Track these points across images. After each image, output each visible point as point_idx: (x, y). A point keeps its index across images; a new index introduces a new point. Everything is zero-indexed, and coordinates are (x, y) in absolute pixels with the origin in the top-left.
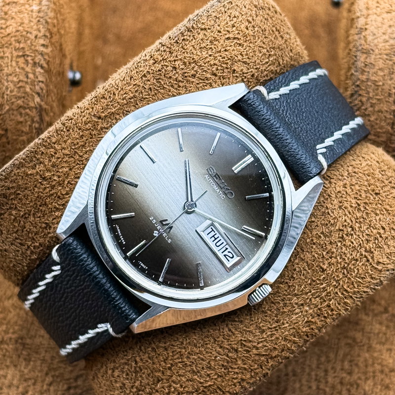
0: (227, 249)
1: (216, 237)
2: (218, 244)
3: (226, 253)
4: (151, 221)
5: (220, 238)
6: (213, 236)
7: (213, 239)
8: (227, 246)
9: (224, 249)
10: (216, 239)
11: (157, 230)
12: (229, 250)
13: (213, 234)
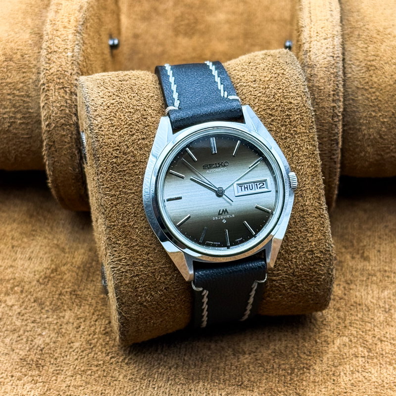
0: (257, 184)
1: (246, 187)
2: (251, 188)
3: (259, 186)
4: (216, 220)
5: (248, 185)
6: (245, 188)
7: (246, 189)
8: (255, 184)
9: (256, 186)
10: (247, 188)
11: (222, 219)
12: (258, 184)
13: (243, 188)
